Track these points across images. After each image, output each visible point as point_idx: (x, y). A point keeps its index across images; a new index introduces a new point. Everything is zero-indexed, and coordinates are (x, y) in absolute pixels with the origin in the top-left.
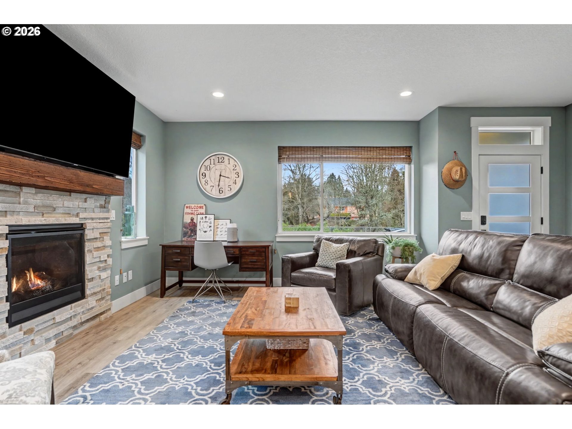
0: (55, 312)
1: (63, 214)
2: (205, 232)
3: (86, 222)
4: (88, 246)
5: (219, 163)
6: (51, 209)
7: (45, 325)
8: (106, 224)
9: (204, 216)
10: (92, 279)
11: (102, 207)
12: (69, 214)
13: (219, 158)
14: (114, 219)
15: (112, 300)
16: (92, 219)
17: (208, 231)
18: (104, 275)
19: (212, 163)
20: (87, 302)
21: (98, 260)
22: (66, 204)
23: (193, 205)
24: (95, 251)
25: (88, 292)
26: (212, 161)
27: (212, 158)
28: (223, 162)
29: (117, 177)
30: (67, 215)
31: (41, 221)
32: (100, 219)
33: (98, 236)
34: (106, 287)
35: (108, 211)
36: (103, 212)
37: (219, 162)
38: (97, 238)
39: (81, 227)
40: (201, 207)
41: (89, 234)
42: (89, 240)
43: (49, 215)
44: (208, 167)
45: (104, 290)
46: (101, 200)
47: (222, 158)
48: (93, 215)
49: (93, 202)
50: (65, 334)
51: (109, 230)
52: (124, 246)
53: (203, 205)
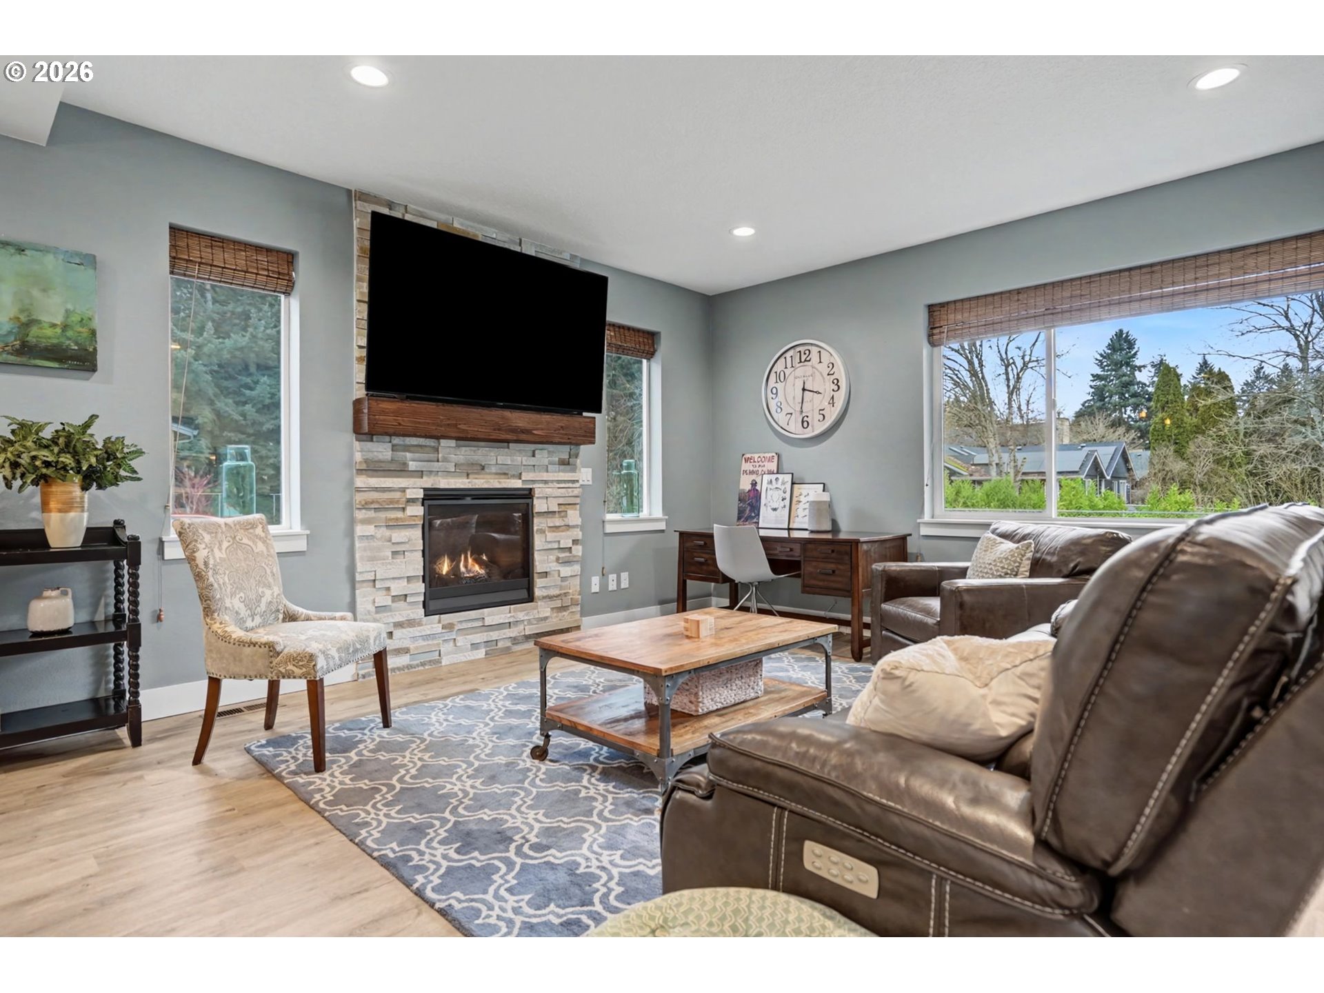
0: (486, 610)
1: (497, 474)
2: (775, 510)
3: (534, 486)
4: (537, 523)
5: (801, 364)
6: (479, 468)
7: (470, 625)
8: (570, 490)
9: (773, 477)
10: (545, 574)
11: (563, 463)
12: (505, 474)
13: (800, 352)
14: (590, 483)
15: (582, 615)
16: (546, 482)
17: (780, 508)
18: (566, 571)
19: (789, 365)
20: (536, 608)
21: (556, 546)
22: (501, 459)
23: (756, 456)
24: (549, 532)
25: (538, 592)
26: (789, 360)
27: (788, 355)
28: (809, 361)
29: (585, 414)
30: (503, 476)
31: (465, 484)
32: (559, 482)
33: (556, 509)
34: (571, 591)
35: (574, 470)
36: (563, 471)
37: (801, 362)
38: (555, 512)
39: (528, 494)
40: (770, 460)
41: (539, 505)
42: (539, 513)
43: (476, 476)
44: (782, 374)
45: (566, 594)
46: (563, 452)
47: (807, 352)
48: (545, 476)
49: (545, 455)
50: (500, 645)
51: (578, 500)
52: (609, 529)
53: (774, 454)
